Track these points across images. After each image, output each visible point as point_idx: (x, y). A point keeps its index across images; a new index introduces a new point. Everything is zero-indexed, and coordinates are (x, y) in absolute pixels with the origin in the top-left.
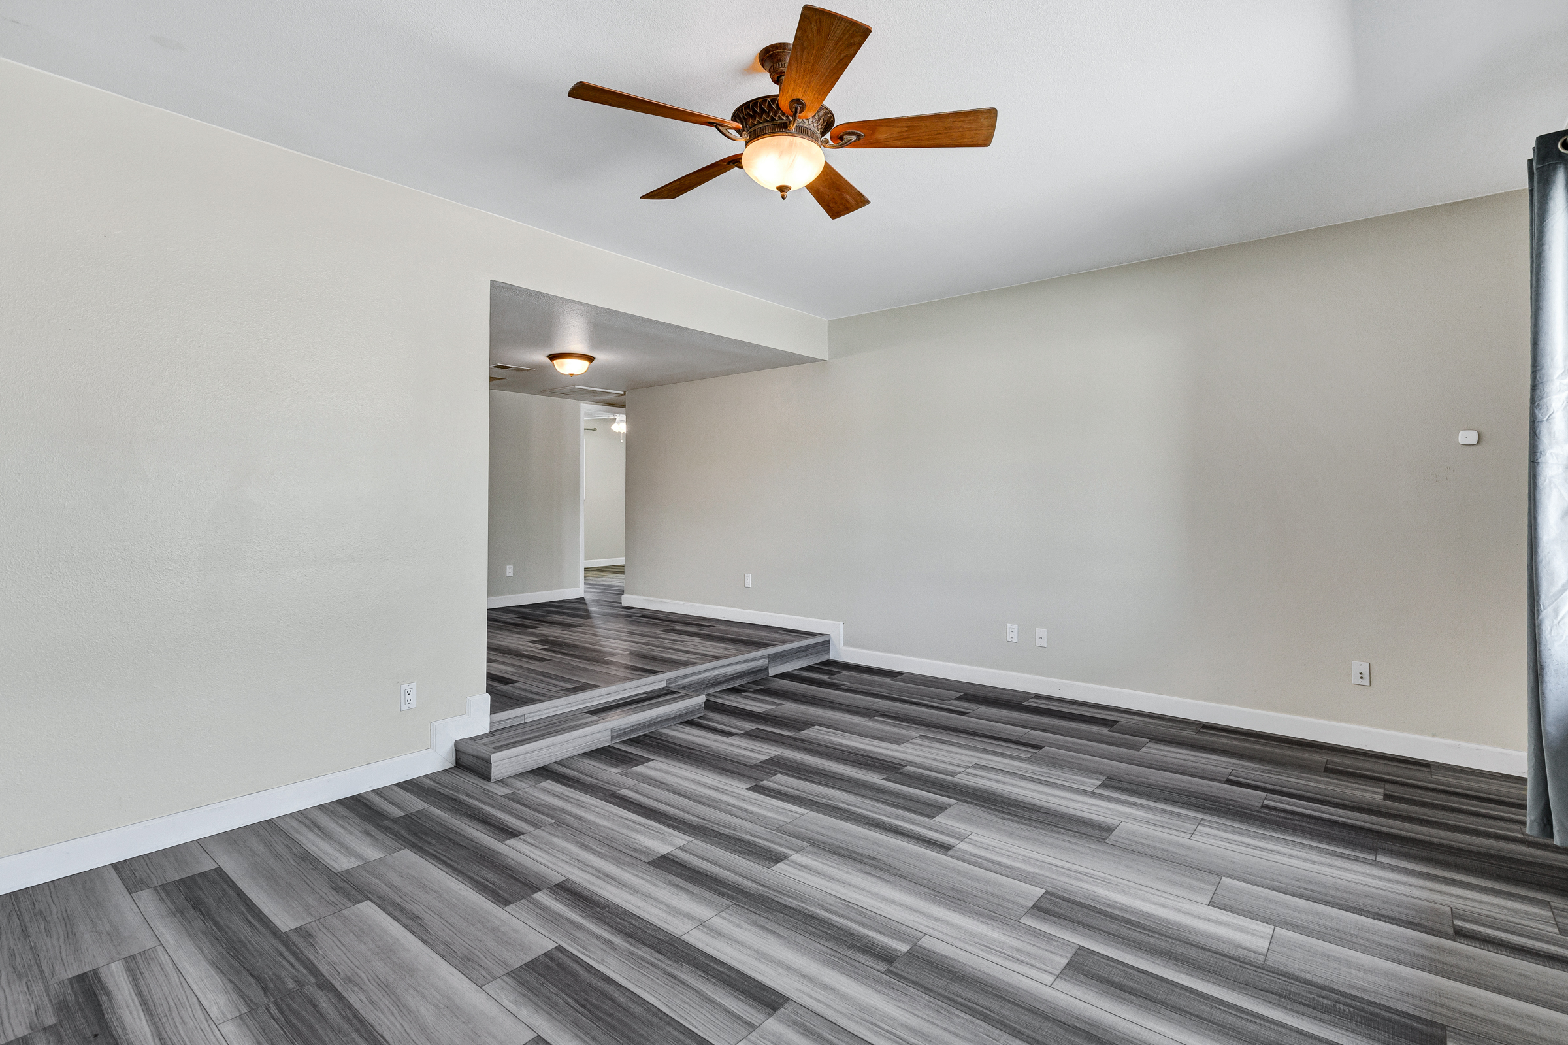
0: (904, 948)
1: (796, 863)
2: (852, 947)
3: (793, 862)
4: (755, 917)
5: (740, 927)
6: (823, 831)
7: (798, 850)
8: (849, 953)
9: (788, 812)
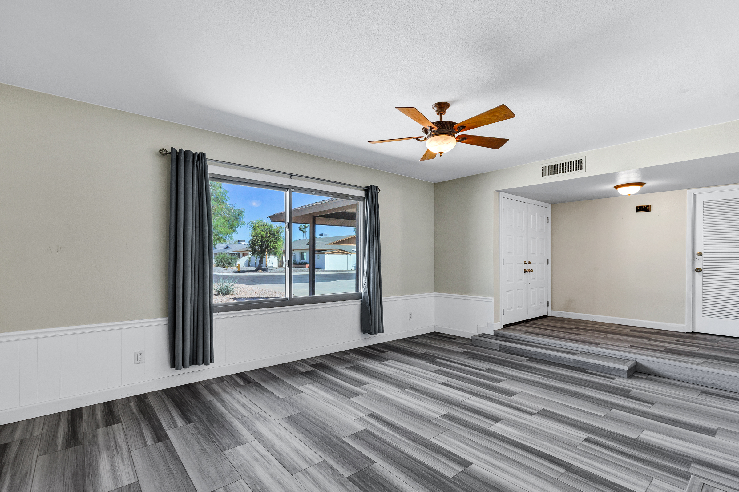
0: (407, 390)
1: (437, 414)
2: (421, 391)
3: (439, 414)
4: (451, 399)
5: (455, 397)
6: (424, 427)
7: (436, 419)
8: (422, 389)
9: (442, 441)
